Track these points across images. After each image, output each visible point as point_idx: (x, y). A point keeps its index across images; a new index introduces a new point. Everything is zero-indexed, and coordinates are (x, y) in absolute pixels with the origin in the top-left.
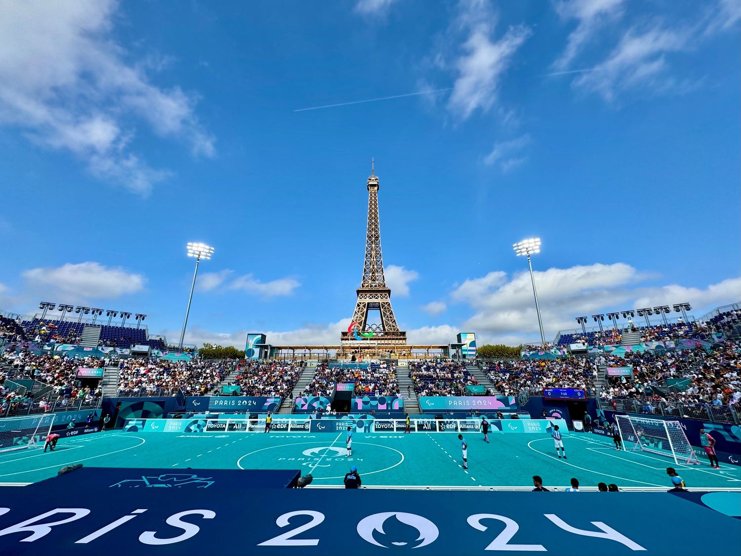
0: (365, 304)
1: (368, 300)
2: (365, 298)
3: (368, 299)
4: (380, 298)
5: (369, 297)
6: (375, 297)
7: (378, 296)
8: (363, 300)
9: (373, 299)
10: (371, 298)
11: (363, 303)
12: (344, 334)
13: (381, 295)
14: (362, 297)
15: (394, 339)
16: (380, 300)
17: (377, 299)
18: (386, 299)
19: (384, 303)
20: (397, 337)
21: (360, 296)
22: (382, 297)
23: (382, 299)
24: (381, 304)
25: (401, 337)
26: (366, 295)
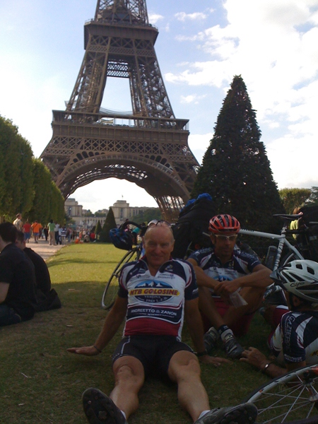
0: (104, 57)
1: (108, 49)
2: (104, 44)
3: (108, 46)
4: (135, 48)
5: (112, 42)
6: (124, 43)
7: (131, 43)
8: (98, 49)
9: (122, 47)
10: (115, 45)
11: (99, 54)
13: (138, 41)
14: (97, 41)
15: (164, 133)
16: (135, 52)
17: (128, 49)
18: (148, 51)
19: (144, 58)
20: (169, 131)
21: (92, 40)
22: (139, 44)
23: (139, 50)
24: (136, 59)
25: (178, 131)
26: (105, 38)
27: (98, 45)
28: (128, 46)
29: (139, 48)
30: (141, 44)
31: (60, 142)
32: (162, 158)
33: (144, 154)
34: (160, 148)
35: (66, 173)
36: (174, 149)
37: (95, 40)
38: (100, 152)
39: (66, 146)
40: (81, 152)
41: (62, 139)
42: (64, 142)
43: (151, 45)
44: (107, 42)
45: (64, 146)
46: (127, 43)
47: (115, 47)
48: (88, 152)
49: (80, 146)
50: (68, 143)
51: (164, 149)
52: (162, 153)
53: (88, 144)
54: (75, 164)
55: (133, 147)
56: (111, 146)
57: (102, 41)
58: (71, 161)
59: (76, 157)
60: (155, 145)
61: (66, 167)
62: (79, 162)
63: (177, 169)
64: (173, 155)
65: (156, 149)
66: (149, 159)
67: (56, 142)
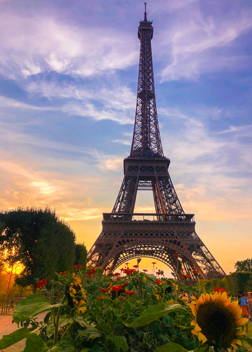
0: (136, 179)
1: (138, 173)
3: (139, 171)
4: (155, 171)
5: (141, 169)
6: (149, 169)
7: (153, 169)
8: (133, 173)
9: (147, 172)
11: (133, 177)
13: (157, 167)
14: (132, 169)
15: (178, 224)
16: (156, 174)
17: (152, 172)
18: (164, 173)
19: (161, 177)
20: (181, 222)
21: (128, 169)
22: (158, 169)
24: (157, 178)
25: (187, 222)
27: (133, 171)
29: (158, 171)
30: (160, 169)
31: (107, 234)
32: (178, 241)
34: (175, 234)
35: (111, 255)
36: (185, 235)
37: (130, 169)
38: (134, 239)
39: (111, 237)
40: (121, 240)
41: (108, 232)
42: (109, 234)
43: (166, 169)
44: (138, 169)
45: (109, 236)
46: (151, 169)
47: (143, 172)
49: (120, 236)
50: (113, 234)
53: (126, 234)
54: (117, 248)
55: (157, 235)
57: (134, 169)
59: (118, 244)
61: (110, 251)
62: (120, 247)
63: (189, 249)
64: (185, 239)
66: (168, 242)
67: (105, 234)
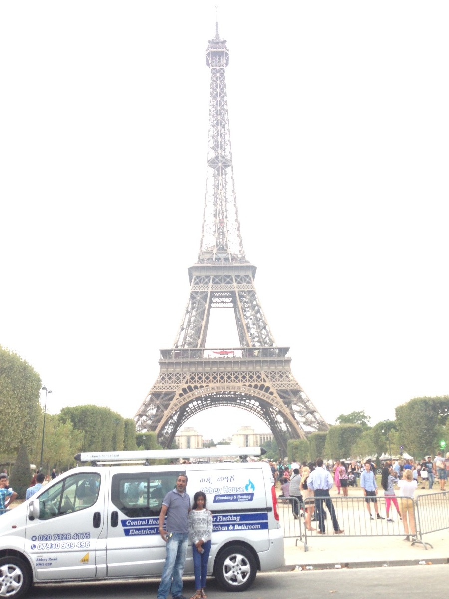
0: (207, 294)
1: (210, 287)
2: (206, 283)
3: (210, 284)
4: (235, 284)
5: (213, 280)
6: (225, 280)
7: (232, 279)
9: (223, 284)
10: (217, 283)
11: (202, 292)
12: (165, 353)
13: (238, 276)
14: (200, 281)
15: (267, 362)
16: (235, 287)
17: (229, 285)
18: (248, 285)
19: (244, 291)
20: (272, 359)
21: (195, 280)
22: (239, 279)
23: (240, 285)
24: (237, 294)
25: (280, 359)
26: (207, 277)
27: (201, 284)
28: (228, 283)
29: (239, 283)
31: (166, 378)
32: (266, 386)
33: (247, 384)
34: (263, 376)
35: (173, 408)
36: (277, 376)
37: (197, 280)
38: (204, 385)
39: (172, 382)
40: (185, 386)
41: (168, 375)
42: (170, 379)
43: (250, 279)
44: (209, 280)
45: (170, 382)
46: (228, 280)
47: (217, 285)
48: (192, 386)
49: (185, 381)
50: (174, 378)
51: (267, 377)
52: (265, 381)
53: (192, 378)
54: (180, 399)
55: (237, 378)
56: (214, 378)
58: (177, 396)
59: (181, 392)
60: (258, 374)
61: (172, 403)
62: (185, 396)
63: (281, 397)
64: (276, 383)
65: (259, 377)
66: (253, 388)
67: (163, 379)
